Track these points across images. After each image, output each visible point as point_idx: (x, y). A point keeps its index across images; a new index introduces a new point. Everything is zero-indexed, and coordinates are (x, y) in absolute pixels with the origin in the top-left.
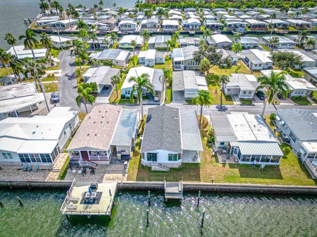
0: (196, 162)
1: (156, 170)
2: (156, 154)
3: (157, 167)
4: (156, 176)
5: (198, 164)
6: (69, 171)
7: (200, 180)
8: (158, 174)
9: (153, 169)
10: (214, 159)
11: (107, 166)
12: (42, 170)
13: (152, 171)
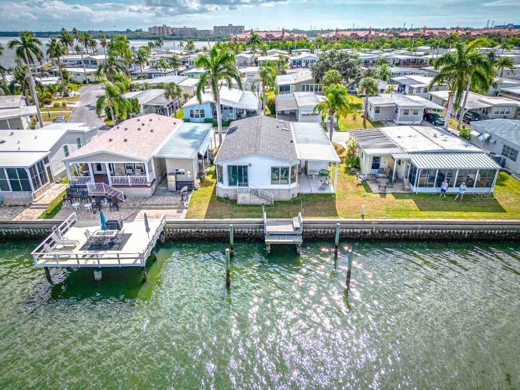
0: (327, 192)
1: (246, 203)
2: (245, 167)
3: (248, 196)
4: (245, 212)
5: (330, 195)
6: (65, 205)
7: (337, 215)
8: (251, 209)
9: (240, 201)
10: (362, 188)
11: (146, 198)
12: (11, 206)
13: (239, 205)
